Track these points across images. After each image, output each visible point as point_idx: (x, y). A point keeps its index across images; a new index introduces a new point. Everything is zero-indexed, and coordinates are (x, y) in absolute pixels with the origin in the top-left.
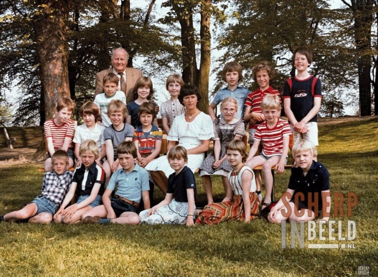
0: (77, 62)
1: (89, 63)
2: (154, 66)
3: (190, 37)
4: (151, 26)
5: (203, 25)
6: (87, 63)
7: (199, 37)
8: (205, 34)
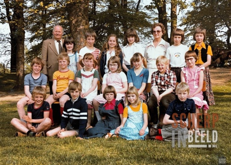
2: (141, 37)
3: (164, 18)
4: (140, 12)
5: (172, 10)
6: (101, 35)
7: (170, 18)
8: (173, 16)
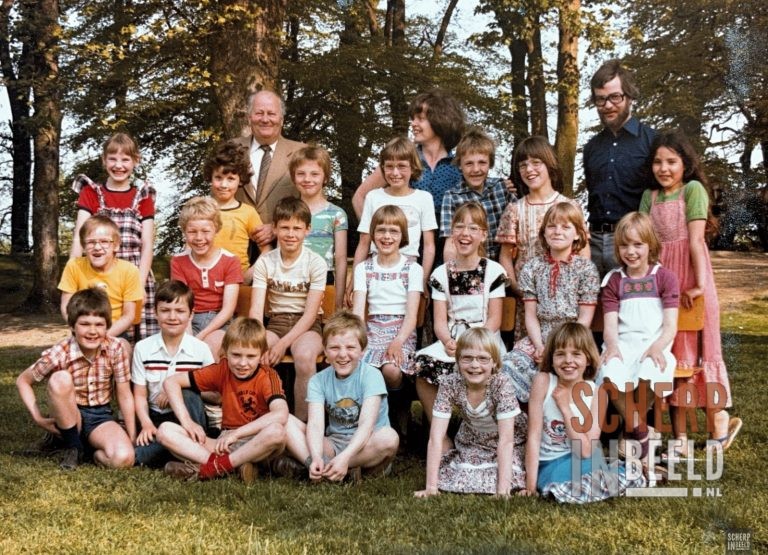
0: (292, 125)
1: (317, 128)
3: (536, 76)
4: (449, 56)
5: (563, 52)
7: (555, 76)
8: (567, 70)
